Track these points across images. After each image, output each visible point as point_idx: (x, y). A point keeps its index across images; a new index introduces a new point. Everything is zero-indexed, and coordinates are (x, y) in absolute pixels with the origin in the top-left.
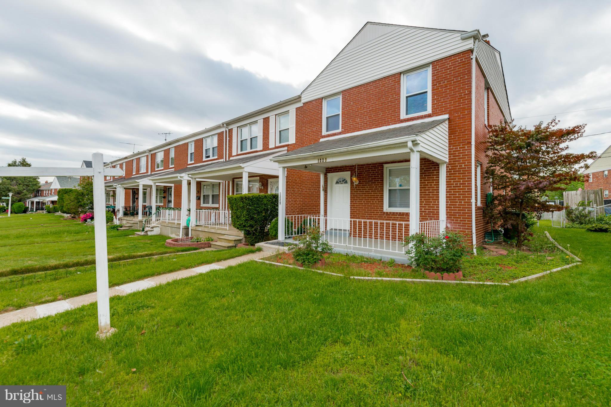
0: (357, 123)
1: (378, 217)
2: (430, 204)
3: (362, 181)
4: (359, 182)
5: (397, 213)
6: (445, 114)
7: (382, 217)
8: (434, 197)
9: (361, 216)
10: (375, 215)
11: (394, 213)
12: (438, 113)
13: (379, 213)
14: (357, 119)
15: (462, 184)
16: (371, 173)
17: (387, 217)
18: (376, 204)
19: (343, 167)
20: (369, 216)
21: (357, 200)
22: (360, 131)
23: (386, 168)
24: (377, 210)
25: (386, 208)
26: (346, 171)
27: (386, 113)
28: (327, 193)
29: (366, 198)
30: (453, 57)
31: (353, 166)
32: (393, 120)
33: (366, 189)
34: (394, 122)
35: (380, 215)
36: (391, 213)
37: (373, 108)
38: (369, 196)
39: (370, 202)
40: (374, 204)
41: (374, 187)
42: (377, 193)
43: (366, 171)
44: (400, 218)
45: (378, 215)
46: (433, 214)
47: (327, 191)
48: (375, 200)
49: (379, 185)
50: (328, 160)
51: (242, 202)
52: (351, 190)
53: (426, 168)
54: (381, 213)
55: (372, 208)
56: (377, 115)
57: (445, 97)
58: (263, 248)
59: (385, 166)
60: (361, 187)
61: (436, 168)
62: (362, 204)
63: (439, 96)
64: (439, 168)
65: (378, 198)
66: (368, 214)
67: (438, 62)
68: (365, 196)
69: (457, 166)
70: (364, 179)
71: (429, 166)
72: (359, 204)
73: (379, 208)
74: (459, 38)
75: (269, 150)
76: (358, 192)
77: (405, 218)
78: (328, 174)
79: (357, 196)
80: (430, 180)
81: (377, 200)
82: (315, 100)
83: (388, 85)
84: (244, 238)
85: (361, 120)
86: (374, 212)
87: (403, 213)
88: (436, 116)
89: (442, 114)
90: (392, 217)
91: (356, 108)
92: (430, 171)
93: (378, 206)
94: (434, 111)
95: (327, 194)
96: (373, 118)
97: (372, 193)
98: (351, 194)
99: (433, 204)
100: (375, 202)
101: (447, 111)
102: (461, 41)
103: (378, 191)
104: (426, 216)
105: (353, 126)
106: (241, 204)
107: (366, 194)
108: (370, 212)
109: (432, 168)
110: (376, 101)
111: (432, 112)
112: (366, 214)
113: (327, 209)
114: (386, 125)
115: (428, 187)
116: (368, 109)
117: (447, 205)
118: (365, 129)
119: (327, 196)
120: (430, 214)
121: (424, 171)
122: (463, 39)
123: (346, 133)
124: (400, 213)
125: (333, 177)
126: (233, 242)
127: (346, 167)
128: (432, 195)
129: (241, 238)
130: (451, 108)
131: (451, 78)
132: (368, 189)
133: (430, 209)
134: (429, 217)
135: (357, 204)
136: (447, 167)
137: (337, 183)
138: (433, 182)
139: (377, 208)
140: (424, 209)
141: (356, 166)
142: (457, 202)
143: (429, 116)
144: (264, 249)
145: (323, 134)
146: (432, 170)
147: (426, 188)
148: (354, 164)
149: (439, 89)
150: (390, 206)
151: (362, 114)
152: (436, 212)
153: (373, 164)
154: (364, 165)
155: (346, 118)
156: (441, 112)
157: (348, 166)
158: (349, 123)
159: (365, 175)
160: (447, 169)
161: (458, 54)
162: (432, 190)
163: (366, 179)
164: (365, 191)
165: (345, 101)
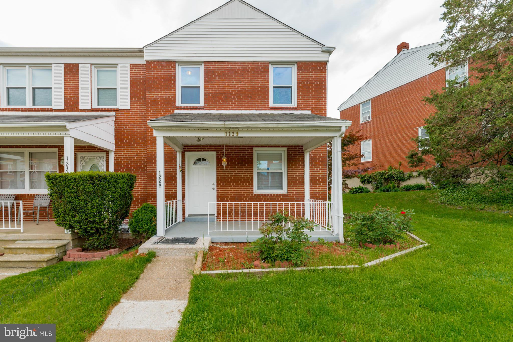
0: (224, 101)
1: (249, 199)
2: (297, 186)
3: (231, 163)
4: (228, 163)
5: (268, 195)
6: (308, 110)
7: (253, 199)
8: (300, 180)
9: (230, 199)
10: (246, 197)
11: (265, 195)
12: (303, 108)
13: (249, 195)
14: (224, 97)
15: (321, 169)
16: (240, 155)
17: (258, 199)
18: (247, 186)
19: (207, 146)
20: (239, 199)
21: (225, 182)
22: (228, 110)
23: (255, 151)
24: (248, 193)
25: (256, 191)
26: (211, 151)
27: (256, 97)
28: (185, 174)
29: (235, 180)
30: (314, 64)
31: (220, 146)
32: (263, 105)
33: (235, 172)
34: (264, 108)
35: (250, 197)
36: (262, 195)
37: (242, 89)
38: (238, 178)
39: (240, 184)
40: (245, 186)
41: (244, 169)
42: (247, 176)
43: (235, 153)
44: (271, 199)
45: (248, 197)
46: (299, 195)
47: (184, 172)
48: (245, 182)
49: (249, 167)
50: (240, 135)
51: (93, 184)
52: (217, 171)
53: (293, 155)
54: (251, 195)
55: (243, 190)
56: (247, 97)
57: (308, 95)
58: (157, 251)
59: (255, 149)
60: (229, 169)
61: (301, 155)
62: (231, 186)
63: (304, 93)
64: (304, 155)
65: (248, 180)
66: (237, 197)
67: (302, 64)
68: (234, 178)
69: (317, 155)
70: (232, 161)
71: (296, 153)
72: (227, 186)
73: (249, 191)
74: (320, 49)
75: (79, 112)
76: (226, 174)
77: (275, 199)
78: (186, 152)
79: (225, 178)
80: (297, 165)
81: (247, 182)
82: (167, 62)
83: (257, 70)
84: (71, 242)
85: (228, 99)
86: (244, 195)
87: (273, 194)
88: (301, 110)
89: (306, 110)
90: (263, 199)
91: (223, 84)
92: (297, 157)
93: (248, 188)
94: (300, 106)
95: (184, 176)
96: (242, 99)
97: (242, 176)
98: (217, 176)
99: (299, 186)
100: (245, 184)
101: (310, 108)
102: (320, 52)
103: (248, 174)
104: (294, 197)
105: (219, 103)
106: (90, 188)
107: (235, 176)
108: (240, 195)
109: (298, 155)
110: (246, 82)
111: (298, 105)
112: (235, 197)
113: (184, 193)
114: (256, 110)
115: (295, 171)
116: (236, 89)
117: (310, 186)
118: (234, 110)
119: (184, 178)
120: (297, 195)
121: (292, 157)
122: (323, 51)
123: (210, 110)
124: (271, 195)
125: (191, 156)
126: (55, 251)
127: (211, 146)
128: (298, 178)
129: (66, 242)
130: (312, 106)
131: (312, 81)
132: (237, 172)
133: (297, 190)
134: (295, 197)
135: (225, 186)
136: (310, 155)
137: (195, 163)
138: (299, 167)
139: (247, 190)
140: (292, 191)
141: (223, 146)
142: (317, 184)
143: (295, 109)
144: (159, 253)
145: (177, 105)
146: (299, 157)
147: (293, 172)
148: (221, 144)
149: (303, 87)
150: (258, 189)
151: (230, 93)
152: (302, 193)
153: (243, 146)
154: (233, 146)
155: (210, 93)
156: (305, 108)
157: (213, 146)
158: (214, 99)
159: (234, 157)
160: (310, 157)
161: (318, 62)
162: (298, 174)
163: (234, 161)
164: (235, 174)
165: (208, 74)
